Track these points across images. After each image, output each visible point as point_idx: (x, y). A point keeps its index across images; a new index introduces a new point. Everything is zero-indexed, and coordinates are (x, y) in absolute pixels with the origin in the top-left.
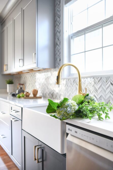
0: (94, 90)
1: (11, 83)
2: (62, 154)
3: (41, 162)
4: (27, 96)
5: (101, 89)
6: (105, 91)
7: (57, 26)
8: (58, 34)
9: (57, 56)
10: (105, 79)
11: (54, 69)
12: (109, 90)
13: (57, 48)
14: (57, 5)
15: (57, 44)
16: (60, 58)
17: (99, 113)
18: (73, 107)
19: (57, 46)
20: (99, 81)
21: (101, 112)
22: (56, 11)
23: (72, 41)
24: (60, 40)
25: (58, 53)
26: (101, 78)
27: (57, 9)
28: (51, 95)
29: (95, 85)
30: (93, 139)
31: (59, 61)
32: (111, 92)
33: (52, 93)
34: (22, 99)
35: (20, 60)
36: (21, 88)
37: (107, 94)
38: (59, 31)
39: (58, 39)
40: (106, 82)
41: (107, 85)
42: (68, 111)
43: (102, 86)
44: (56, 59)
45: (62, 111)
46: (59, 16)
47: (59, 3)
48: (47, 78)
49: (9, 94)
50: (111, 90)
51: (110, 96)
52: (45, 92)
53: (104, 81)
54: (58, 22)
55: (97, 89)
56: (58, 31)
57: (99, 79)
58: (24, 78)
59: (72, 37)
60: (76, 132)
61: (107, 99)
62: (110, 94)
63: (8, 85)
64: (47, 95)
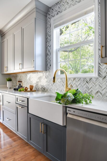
0: (75, 86)
1: (10, 80)
2: (63, 125)
3: (45, 133)
4: (26, 90)
5: (80, 85)
6: (83, 87)
7: (48, 42)
8: (49, 47)
9: (48, 63)
10: (83, 79)
11: (46, 71)
12: (85, 86)
13: (48, 57)
14: (48, 28)
15: (48, 54)
16: (50, 64)
17: (86, 100)
18: (71, 97)
19: (48, 56)
20: (78, 81)
21: (87, 100)
22: (47, 32)
23: (58, 52)
24: (50, 52)
25: (49, 61)
26: (80, 79)
27: (48, 30)
28: (43, 89)
29: (76, 83)
30: (86, 115)
31: (49, 66)
32: (87, 87)
33: (44, 88)
34: (23, 92)
35: (20, 64)
36: (20, 84)
37: (84, 88)
38: (50, 46)
39: (49, 51)
40: (84, 81)
41: (84, 83)
42: (69, 99)
43: (81, 83)
44: (47, 65)
45: (65, 100)
46: (50, 36)
47: (50, 27)
48: (40, 77)
49: (9, 88)
50: (87, 86)
51: (86, 90)
52: (38, 87)
53: (82, 80)
54: (49, 40)
55: (78, 85)
56: (48, 45)
57: (79, 79)
58: (20, 77)
59: (58, 50)
60: (74, 112)
61: (84, 92)
62: (86, 89)
63: (8, 82)
64: (40, 89)
